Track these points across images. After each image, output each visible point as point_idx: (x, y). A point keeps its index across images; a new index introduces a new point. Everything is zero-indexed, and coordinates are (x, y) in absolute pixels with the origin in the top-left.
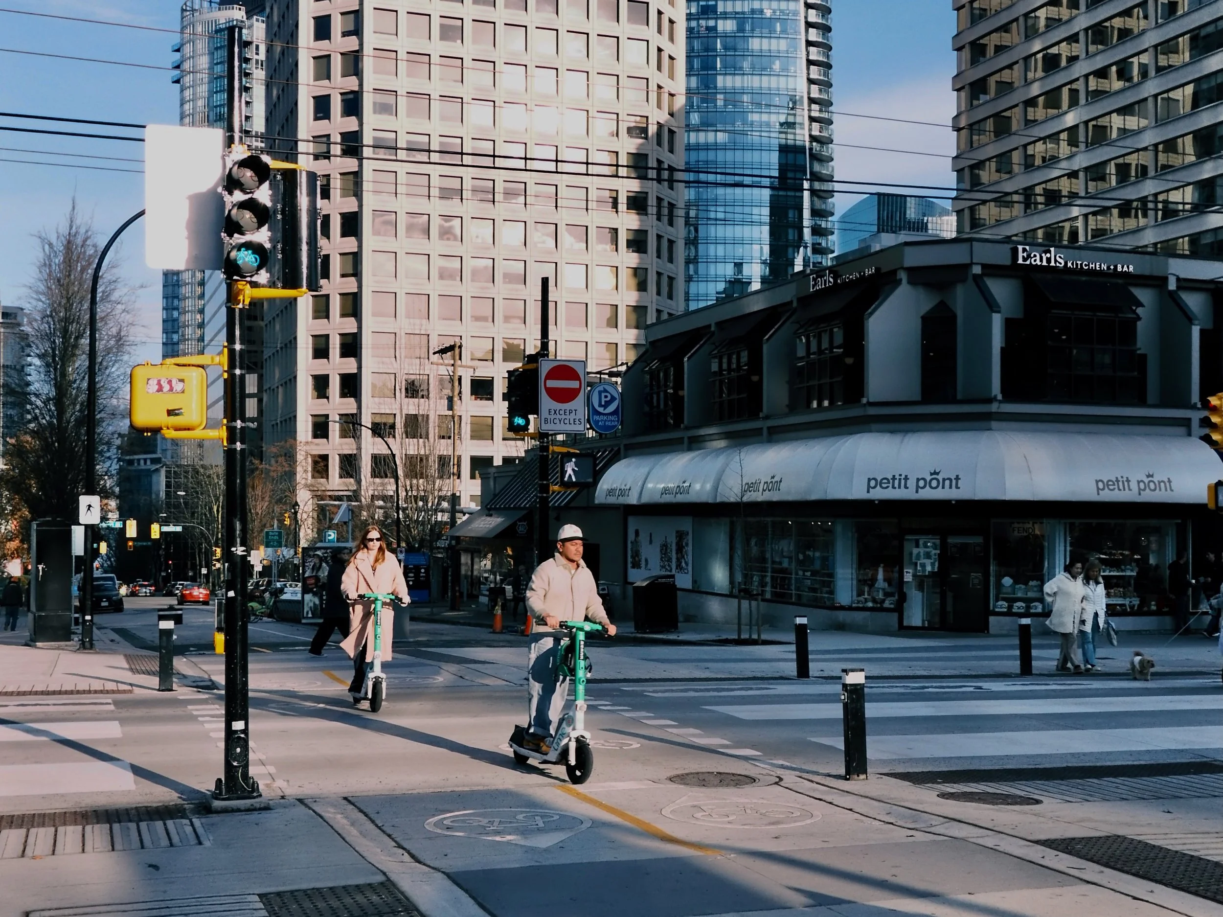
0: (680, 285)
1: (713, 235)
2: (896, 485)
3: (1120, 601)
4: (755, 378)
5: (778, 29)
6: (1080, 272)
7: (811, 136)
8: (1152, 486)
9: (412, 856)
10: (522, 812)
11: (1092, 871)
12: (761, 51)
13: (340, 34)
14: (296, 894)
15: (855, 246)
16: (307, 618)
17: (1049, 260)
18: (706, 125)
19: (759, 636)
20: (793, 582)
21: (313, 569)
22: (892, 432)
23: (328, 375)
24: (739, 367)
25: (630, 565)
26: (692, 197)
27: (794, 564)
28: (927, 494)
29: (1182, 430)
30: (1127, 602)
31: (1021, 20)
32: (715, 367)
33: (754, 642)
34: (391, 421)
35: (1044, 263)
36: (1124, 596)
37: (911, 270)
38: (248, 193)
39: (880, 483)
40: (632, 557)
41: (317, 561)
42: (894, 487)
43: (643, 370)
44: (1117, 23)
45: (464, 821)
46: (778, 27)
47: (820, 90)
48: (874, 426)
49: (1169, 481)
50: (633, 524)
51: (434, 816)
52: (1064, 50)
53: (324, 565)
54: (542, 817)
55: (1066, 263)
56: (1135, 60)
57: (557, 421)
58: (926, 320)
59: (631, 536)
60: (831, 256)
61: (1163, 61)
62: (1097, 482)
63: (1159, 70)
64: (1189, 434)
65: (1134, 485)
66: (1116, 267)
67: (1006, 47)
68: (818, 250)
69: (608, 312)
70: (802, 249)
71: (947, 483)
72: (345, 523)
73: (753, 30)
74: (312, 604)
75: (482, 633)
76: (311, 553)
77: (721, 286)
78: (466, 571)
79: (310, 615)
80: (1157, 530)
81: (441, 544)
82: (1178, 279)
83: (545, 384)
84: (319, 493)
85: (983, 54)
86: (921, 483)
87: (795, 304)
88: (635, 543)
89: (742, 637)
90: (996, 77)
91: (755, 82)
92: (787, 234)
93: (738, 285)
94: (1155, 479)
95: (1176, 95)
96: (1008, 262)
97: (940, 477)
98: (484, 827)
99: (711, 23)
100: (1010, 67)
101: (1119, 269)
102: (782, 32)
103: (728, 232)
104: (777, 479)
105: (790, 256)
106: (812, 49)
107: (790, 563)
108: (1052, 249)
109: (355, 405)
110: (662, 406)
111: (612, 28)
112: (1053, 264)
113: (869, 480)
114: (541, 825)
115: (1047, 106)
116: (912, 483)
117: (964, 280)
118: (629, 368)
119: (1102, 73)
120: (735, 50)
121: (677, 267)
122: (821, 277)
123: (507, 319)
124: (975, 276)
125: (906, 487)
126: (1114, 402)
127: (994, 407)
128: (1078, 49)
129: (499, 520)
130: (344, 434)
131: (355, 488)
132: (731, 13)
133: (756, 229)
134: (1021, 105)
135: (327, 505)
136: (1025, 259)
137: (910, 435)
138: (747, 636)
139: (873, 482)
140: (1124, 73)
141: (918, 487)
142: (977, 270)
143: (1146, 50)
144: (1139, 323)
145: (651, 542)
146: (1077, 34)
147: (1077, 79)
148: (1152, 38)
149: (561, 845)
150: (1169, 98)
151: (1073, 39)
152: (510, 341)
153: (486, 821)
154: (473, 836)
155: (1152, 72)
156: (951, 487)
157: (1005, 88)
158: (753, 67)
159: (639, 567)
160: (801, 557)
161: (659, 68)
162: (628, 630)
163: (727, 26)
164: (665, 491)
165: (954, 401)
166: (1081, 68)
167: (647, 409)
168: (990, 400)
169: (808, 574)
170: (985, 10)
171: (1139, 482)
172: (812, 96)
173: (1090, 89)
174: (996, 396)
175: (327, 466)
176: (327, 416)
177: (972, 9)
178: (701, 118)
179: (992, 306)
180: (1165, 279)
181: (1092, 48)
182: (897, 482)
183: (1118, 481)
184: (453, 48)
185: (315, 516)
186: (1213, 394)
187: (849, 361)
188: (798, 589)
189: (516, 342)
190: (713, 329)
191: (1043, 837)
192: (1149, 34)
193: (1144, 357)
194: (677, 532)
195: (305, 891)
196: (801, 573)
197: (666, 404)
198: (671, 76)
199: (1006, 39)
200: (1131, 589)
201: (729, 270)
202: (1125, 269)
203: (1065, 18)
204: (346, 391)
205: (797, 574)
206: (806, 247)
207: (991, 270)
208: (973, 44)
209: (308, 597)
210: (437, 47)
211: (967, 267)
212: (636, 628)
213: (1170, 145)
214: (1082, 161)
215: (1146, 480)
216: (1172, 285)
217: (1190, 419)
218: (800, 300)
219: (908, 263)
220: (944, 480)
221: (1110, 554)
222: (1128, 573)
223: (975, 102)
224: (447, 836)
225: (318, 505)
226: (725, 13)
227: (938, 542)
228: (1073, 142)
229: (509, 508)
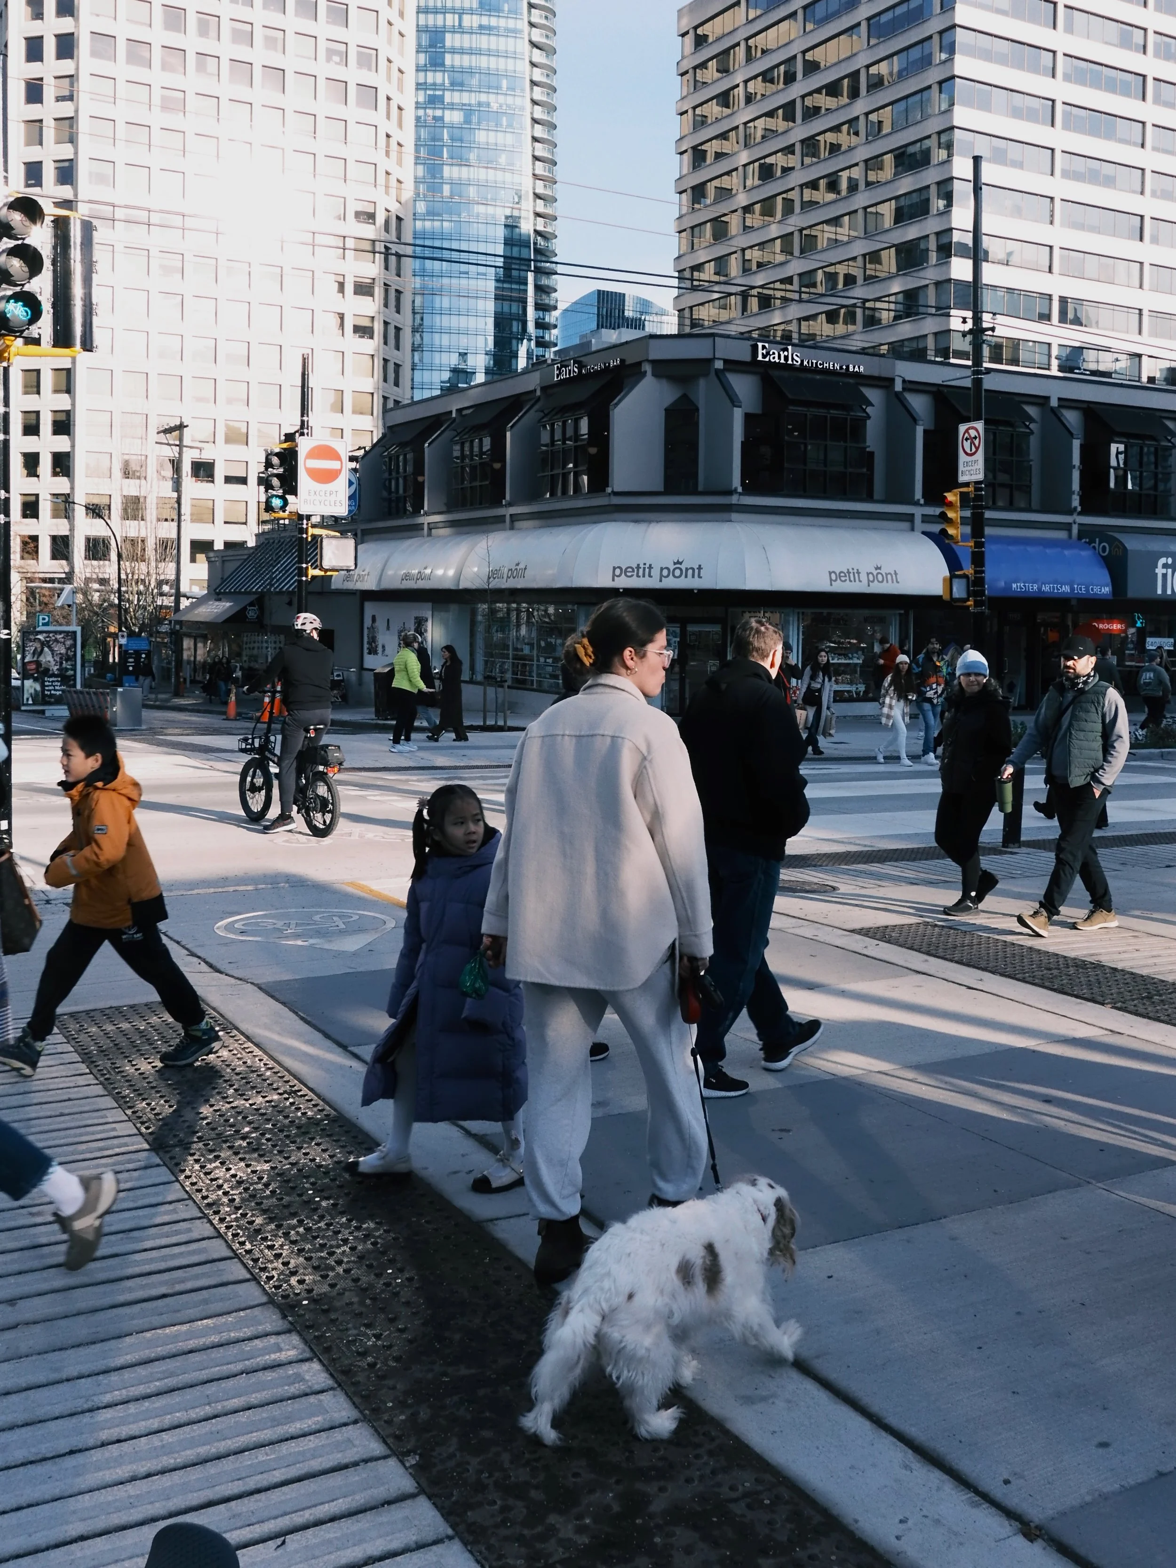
0: (406, 372)
1: (438, 324)
2: (641, 573)
3: (847, 687)
4: (497, 466)
5: (505, 123)
6: (815, 370)
7: (535, 231)
8: (880, 577)
9: (211, 966)
10: (317, 913)
11: (916, 960)
12: (488, 143)
13: (53, 99)
14: (92, 1014)
15: (577, 341)
16: (28, 705)
17: (786, 358)
18: (432, 214)
19: (505, 722)
20: (535, 668)
21: (34, 653)
22: (636, 521)
23: (38, 454)
24: (482, 453)
25: (366, 651)
26: (418, 286)
27: (535, 652)
28: (671, 583)
29: (906, 525)
30: (853, 688)
31: (741, 128)
32: (456, 454)
33: (501, 729)
34: (106, 501)
35: (782, 361)
36: (851, 683)
37: (655, 363)
38: (18, 239)
39: (625, 571)
40: (369, 643)
41: (38, 645)
42: (638, 576)
43: (381, 455)
44: (830, 137)
45: (257, 924)
46: (504, 121)
47: (545, 186)
48: (616, 515)
49: (896, 574)
50: (370, 609)
51: (222, 919)
52: (780, 160)
53: (46, 649)
54: (340, 917)
55: (802, 362)
56: (844, 175)
57: (317, 502)
58: (669, 412)
59: (368, 622)
60: (553, 349)
61: (872, 176)
62: (830, 573)
63: (868, 184)
64: (913, 529)
65: (863, 577)
66: (848, 367)
67: (726, 154)
68: (541, 343)
69: (331, 397)
70: (525, 341)
71: (690, 572)
72: (69, 606)
73: (479, 123)
74: (32, 691)
75: (214, 721)
76: (32, 637)
77: (446, 376)
78: (189, 656)
79: (30, 702)
80: (882, 621)
81: (164, 628)
82: (904, 381)
83: (304, 464)
84: (29, 575)
85: (704, 159)
86: (665, 572)
87: (538, 393)
88: (372, 629)
89: (488, 723)
90: (716, 183)
91: (481, 174)
92: (511, 326)
93: (460, 374)
94: (883, 571)
95: (881, 209)
96: (748, 358)
97: (683, 567)
98: (280, 930)
99: (438, 113)
100: (728, 173)
101: (851, 369)
102: (508, 126)
103: (454, 322)
104: (522, 566)
105: (514, 348)
106: (537, 145)
107: (532, 649)
108: (790, 348)
109: (68, 485)
110: (401, 491)
111: (339, 111)
112: (790, 362)
113: (614, 568)
114: (342, 926)
115: (763, 214)
116: (655, 572)
117: (706, 375)
118: (366, 453)
119: (813, 185)
120: (461, 141)
121: (404, 354)
122: (566, 366)
123: (230, 401)
124: (717, 371)
125: (650, 576)
126: (844, 496)
127: (734, 499)
128: (793, 161)
129: (228, 604)
130: (56, 515)
131: (67, 570)
132: (458, 104)
133: (481, 321)
134: (740, 211)
135: (37, 588)
136: (764, 356)
137: (653, 525)
138: (493, 723)
139: (617, 571)
140: (833, 186)
141: (661, 576)
142: (719, 365)
143: (857, 164)
144: (868, 422)
145: (388, 628)
146: (793, 145)
147: (793, 189)
148: (863, 153)
149: (369, 948)
150: (877, 213)
151: (789, 150)
152: (231, 423)
153: (282, 923)
154: (272, 940)
155: (862, 185)
156: (693, 576)
157: (725, 193)
158: (479, 159)
159: (376, 653)
160: (543, 644)
161: (387, 154)
162: (367, 717)
163: (453, 117)
164: (407, 577)
165: (695, 492)
166: (797, 178)
167: (385, 494)
168: (730, 492)
169: (550, 661)
170: (706, 117)
171: (868, 574)
172: (537, 191)
173: (805, 199)
174: (736, 489)
175: (37, 547)
176: (37, 496)
177: (694, 115)
178: (427, 207)
179: (734, 401)
180: (892, 380)
181: (807, 160)
182: (641, 571)
183: (849, 572)
184: (174, 120)
185: (24, 599)
186: (949, 491)
187: (593, 450)
188: (539, 675)
189: (236, 425)
190: (454, 415)
191: (858, 926)
192: (860, 149)
193: (872, 454)
194: (416, 618)
195: (102, 1011)
196: (542, 660)
197: (405, 491)
198: (400, 163)
199: (726, 147)
200: (857, 675)
201: (454, 360)
202: (857, 369)
203: (780, 130)
204: (58, 470)
205: (538, 660)
206: (530, 340)
207: (732, 365)
208: (694, 148)
209: (28, 683)
210: (157, 119)
211: (709, 361)
212: (378, 713)
213: (874, 257)
214: (796, 267)
215: (875, 573)
216: (898, 387)
217: (913, 515)
218: (544, 389)
219: (652, 357)
220: (687, 569)
221: (839, 643)
222: (856, 661)
223: (697, 206)
224: (242, 941)
225: (27, 588)
226: (453, 104)
227: (678, 630)
228: (787, 250)
229: (240, 593)
